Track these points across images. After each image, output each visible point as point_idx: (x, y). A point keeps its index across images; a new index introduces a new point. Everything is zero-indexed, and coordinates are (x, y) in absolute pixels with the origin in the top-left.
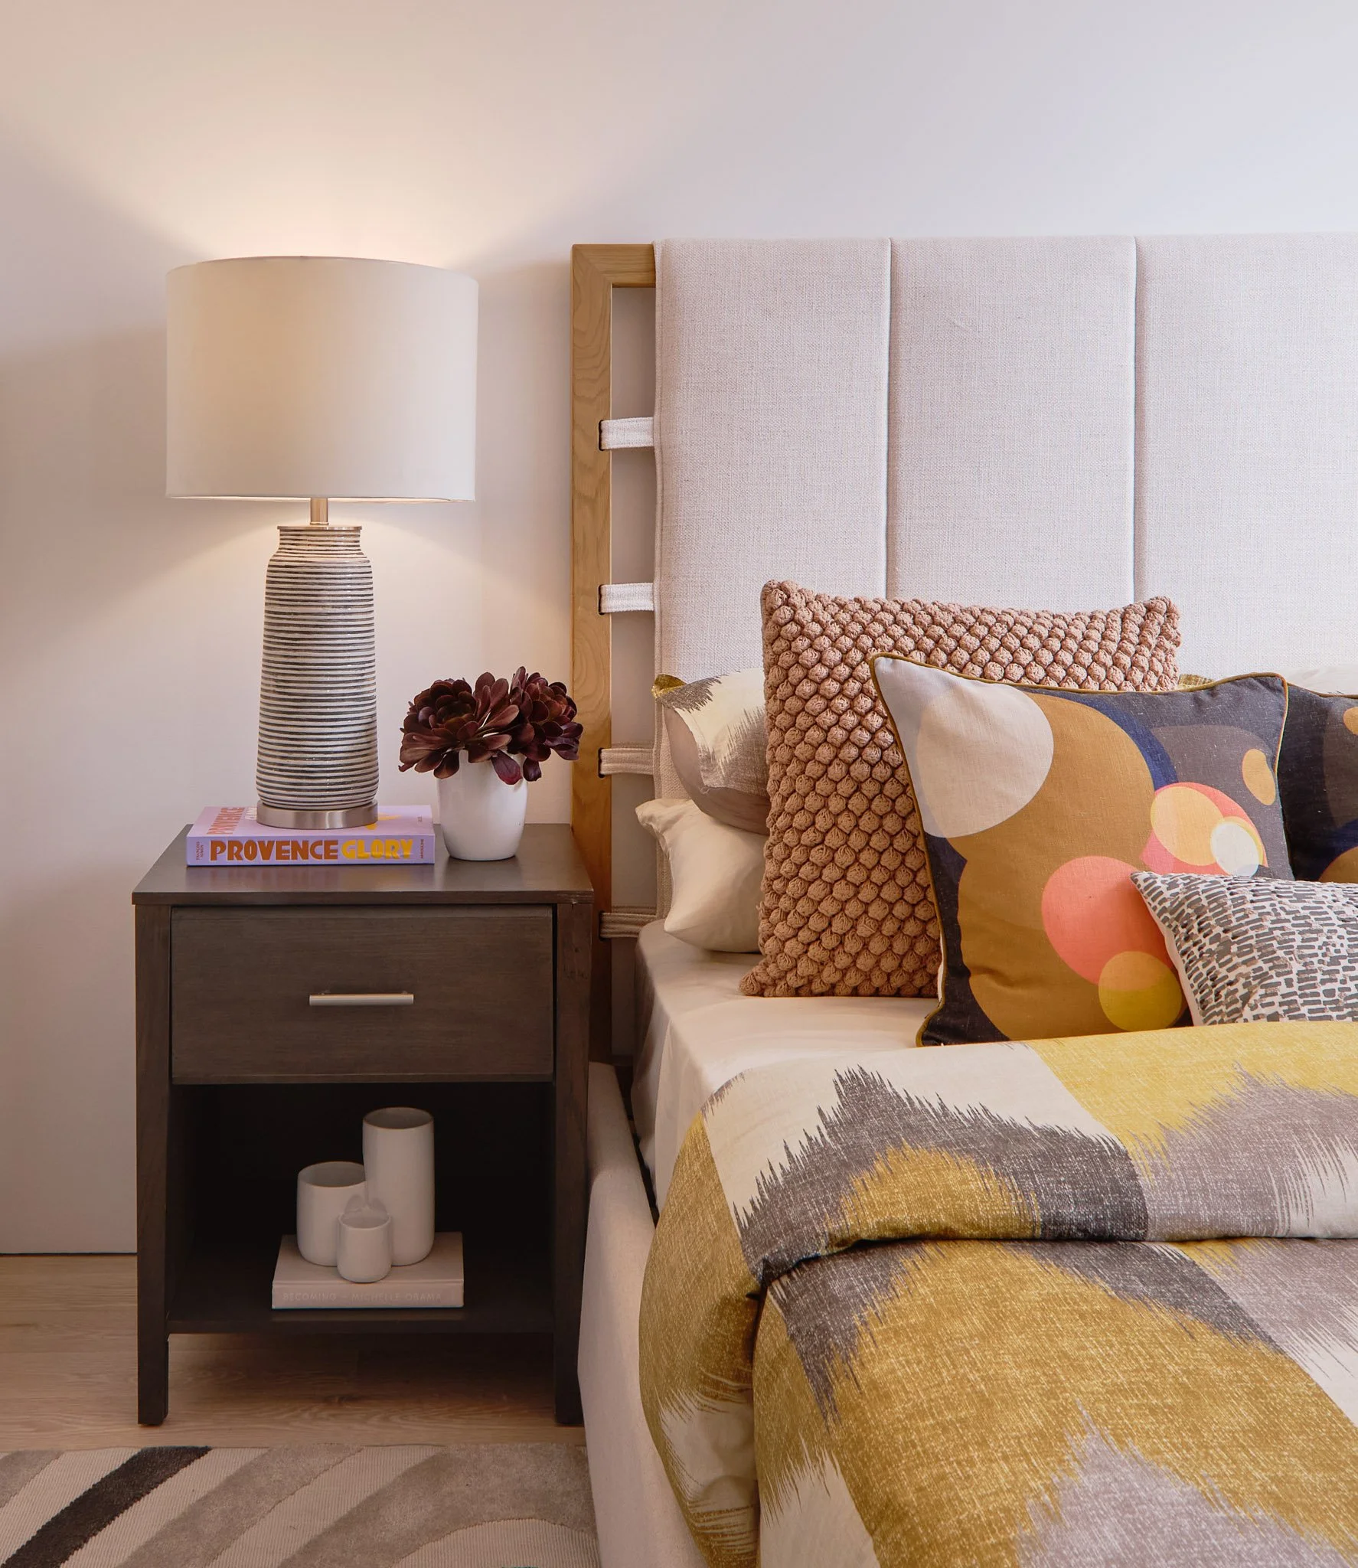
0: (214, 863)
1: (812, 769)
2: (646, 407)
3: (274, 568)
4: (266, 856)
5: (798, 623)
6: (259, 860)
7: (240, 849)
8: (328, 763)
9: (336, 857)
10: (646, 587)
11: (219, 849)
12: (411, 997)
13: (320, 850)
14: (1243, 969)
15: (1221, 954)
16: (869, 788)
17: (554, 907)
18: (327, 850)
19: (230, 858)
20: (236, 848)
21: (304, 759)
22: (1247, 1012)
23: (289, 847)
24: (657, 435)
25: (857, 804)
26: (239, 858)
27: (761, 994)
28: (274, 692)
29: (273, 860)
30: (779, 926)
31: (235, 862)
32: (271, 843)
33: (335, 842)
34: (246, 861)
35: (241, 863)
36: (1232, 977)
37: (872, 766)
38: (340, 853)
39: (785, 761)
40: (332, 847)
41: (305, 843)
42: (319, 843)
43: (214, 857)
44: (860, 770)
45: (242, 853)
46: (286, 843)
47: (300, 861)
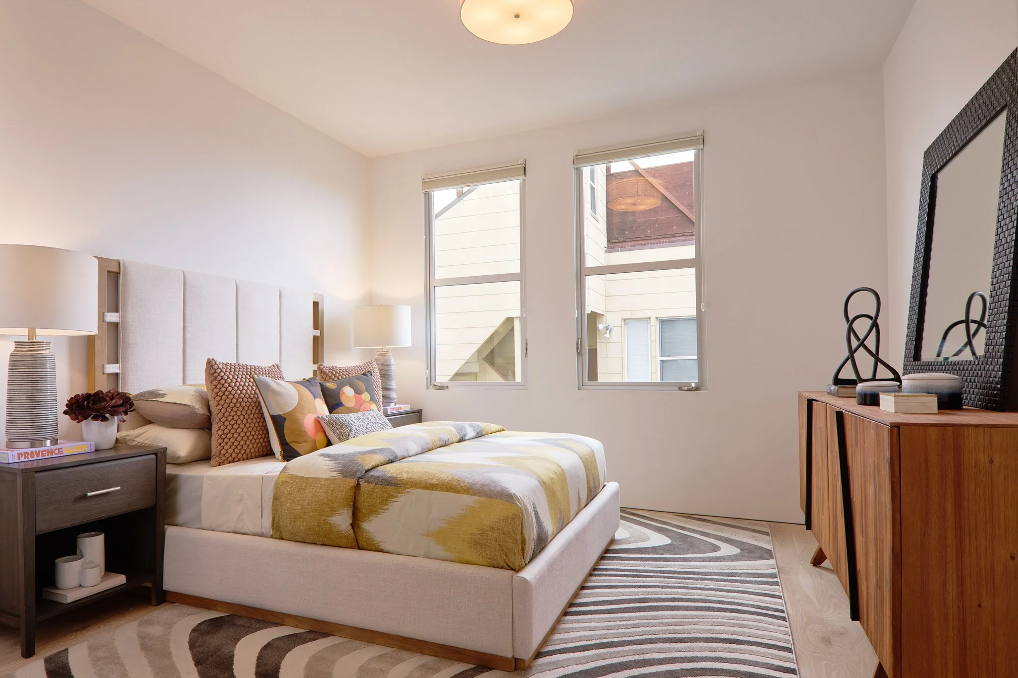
0: (19, 461)
1: (232, 405)
2: (117, 310)
3: (12, 355)
4: (38, 456)
5: (220, 369)
6: (35, 458)
7: (28, 455)
8: (50, 423)
9: (62, 453)
10: (117, 365)
11: (20, 456)
12: (119, 488)
13: (57, 452)
14: (346, 430)
15: (341, 428)
16: (246, 408)
17: (156, 454)
18: (59, 451)
19: (25, 458)
20: (27, 455)
21: (42, 422)
22: (350, 437)
23: (46, 452)
24: (120, 319)
25: (244, 412)
26: (28, 458)
27: (219, 465)
28: (26, 400)
29: (41, 457)
30: (225, 446)
31: (27, 460)
32: (39, 451)
33: (62, 449)
34: (31, 459)
35: (29, 460)
36: (345, 432)
37: (246, 403)
38: (64, 452)
39: (223, 404)
40: (61, 450)
41: (52, 450)
42: (56, 449)
43: (19, 459)
44: (243, 404)
45: (29, 456)
46: (45, 451)
47: (50, 456)
